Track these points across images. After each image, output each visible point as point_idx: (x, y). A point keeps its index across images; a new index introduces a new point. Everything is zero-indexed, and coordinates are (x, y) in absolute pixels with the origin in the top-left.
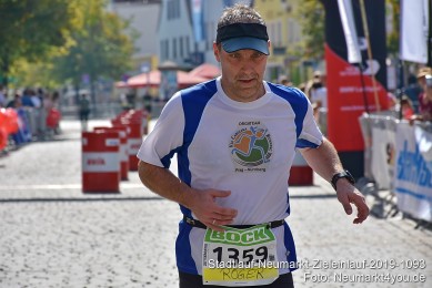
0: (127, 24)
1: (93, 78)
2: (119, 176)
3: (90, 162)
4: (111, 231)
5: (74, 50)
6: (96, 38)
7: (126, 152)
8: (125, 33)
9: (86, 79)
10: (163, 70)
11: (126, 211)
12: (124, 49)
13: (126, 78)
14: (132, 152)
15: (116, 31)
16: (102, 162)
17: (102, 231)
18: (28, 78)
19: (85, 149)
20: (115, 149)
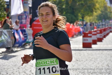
1: (105, 20)
2: (92, 44)
3: (84, 40)
5: (102, 14)
6: (106, 11)
9: (103, 21)
15: (110, 10)
16: (87, 40)
18: (91, 20)
19: (83, 37)
20: (91, 37)
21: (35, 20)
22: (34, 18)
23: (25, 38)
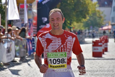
0: (102, 13)
1: (93, 27)
2: (102, 53)
3: (94, 49)
4: (101, 67)
5: (89, 20)
6: (94, 16)
7: (104, 47)
8: (102, 15)
9: (91, 27)
10: (112, 25)
11: (104, 62)
12: (102, 19)
13: (102, 27)
14: (106, 47)
15: (99, 15)
16: (98, 49)
17: (98, 67)
19: (93, 46)
20: (101, 46)
21: (41, 28)
22: (40, 26)
23: (33, 48)
